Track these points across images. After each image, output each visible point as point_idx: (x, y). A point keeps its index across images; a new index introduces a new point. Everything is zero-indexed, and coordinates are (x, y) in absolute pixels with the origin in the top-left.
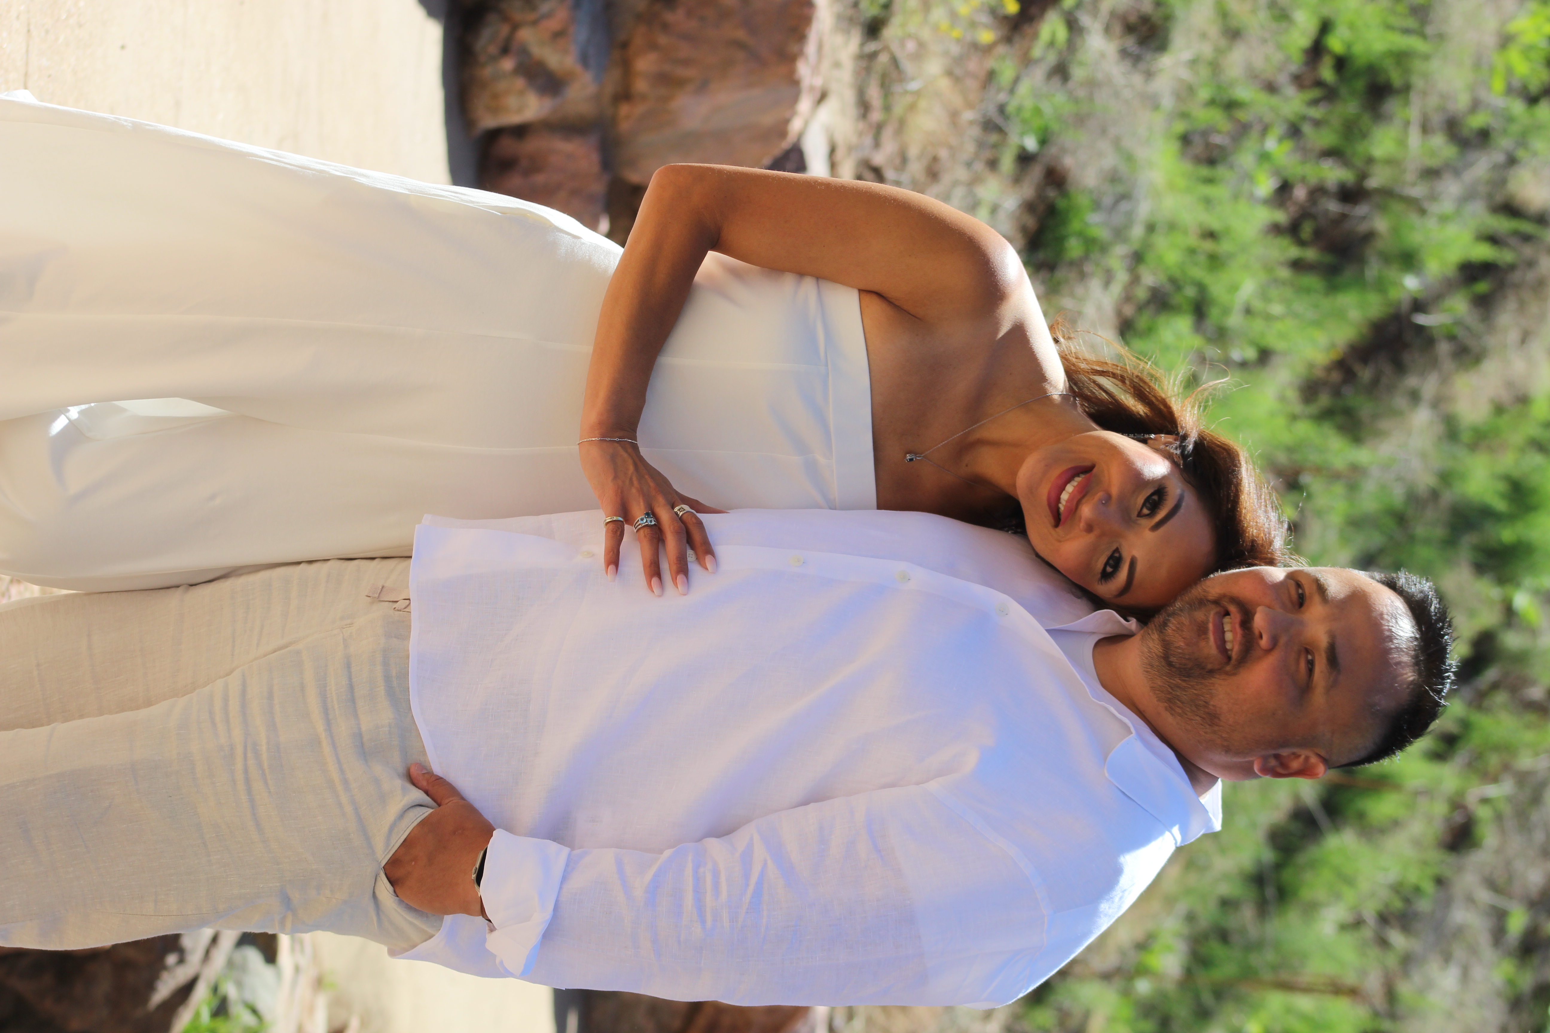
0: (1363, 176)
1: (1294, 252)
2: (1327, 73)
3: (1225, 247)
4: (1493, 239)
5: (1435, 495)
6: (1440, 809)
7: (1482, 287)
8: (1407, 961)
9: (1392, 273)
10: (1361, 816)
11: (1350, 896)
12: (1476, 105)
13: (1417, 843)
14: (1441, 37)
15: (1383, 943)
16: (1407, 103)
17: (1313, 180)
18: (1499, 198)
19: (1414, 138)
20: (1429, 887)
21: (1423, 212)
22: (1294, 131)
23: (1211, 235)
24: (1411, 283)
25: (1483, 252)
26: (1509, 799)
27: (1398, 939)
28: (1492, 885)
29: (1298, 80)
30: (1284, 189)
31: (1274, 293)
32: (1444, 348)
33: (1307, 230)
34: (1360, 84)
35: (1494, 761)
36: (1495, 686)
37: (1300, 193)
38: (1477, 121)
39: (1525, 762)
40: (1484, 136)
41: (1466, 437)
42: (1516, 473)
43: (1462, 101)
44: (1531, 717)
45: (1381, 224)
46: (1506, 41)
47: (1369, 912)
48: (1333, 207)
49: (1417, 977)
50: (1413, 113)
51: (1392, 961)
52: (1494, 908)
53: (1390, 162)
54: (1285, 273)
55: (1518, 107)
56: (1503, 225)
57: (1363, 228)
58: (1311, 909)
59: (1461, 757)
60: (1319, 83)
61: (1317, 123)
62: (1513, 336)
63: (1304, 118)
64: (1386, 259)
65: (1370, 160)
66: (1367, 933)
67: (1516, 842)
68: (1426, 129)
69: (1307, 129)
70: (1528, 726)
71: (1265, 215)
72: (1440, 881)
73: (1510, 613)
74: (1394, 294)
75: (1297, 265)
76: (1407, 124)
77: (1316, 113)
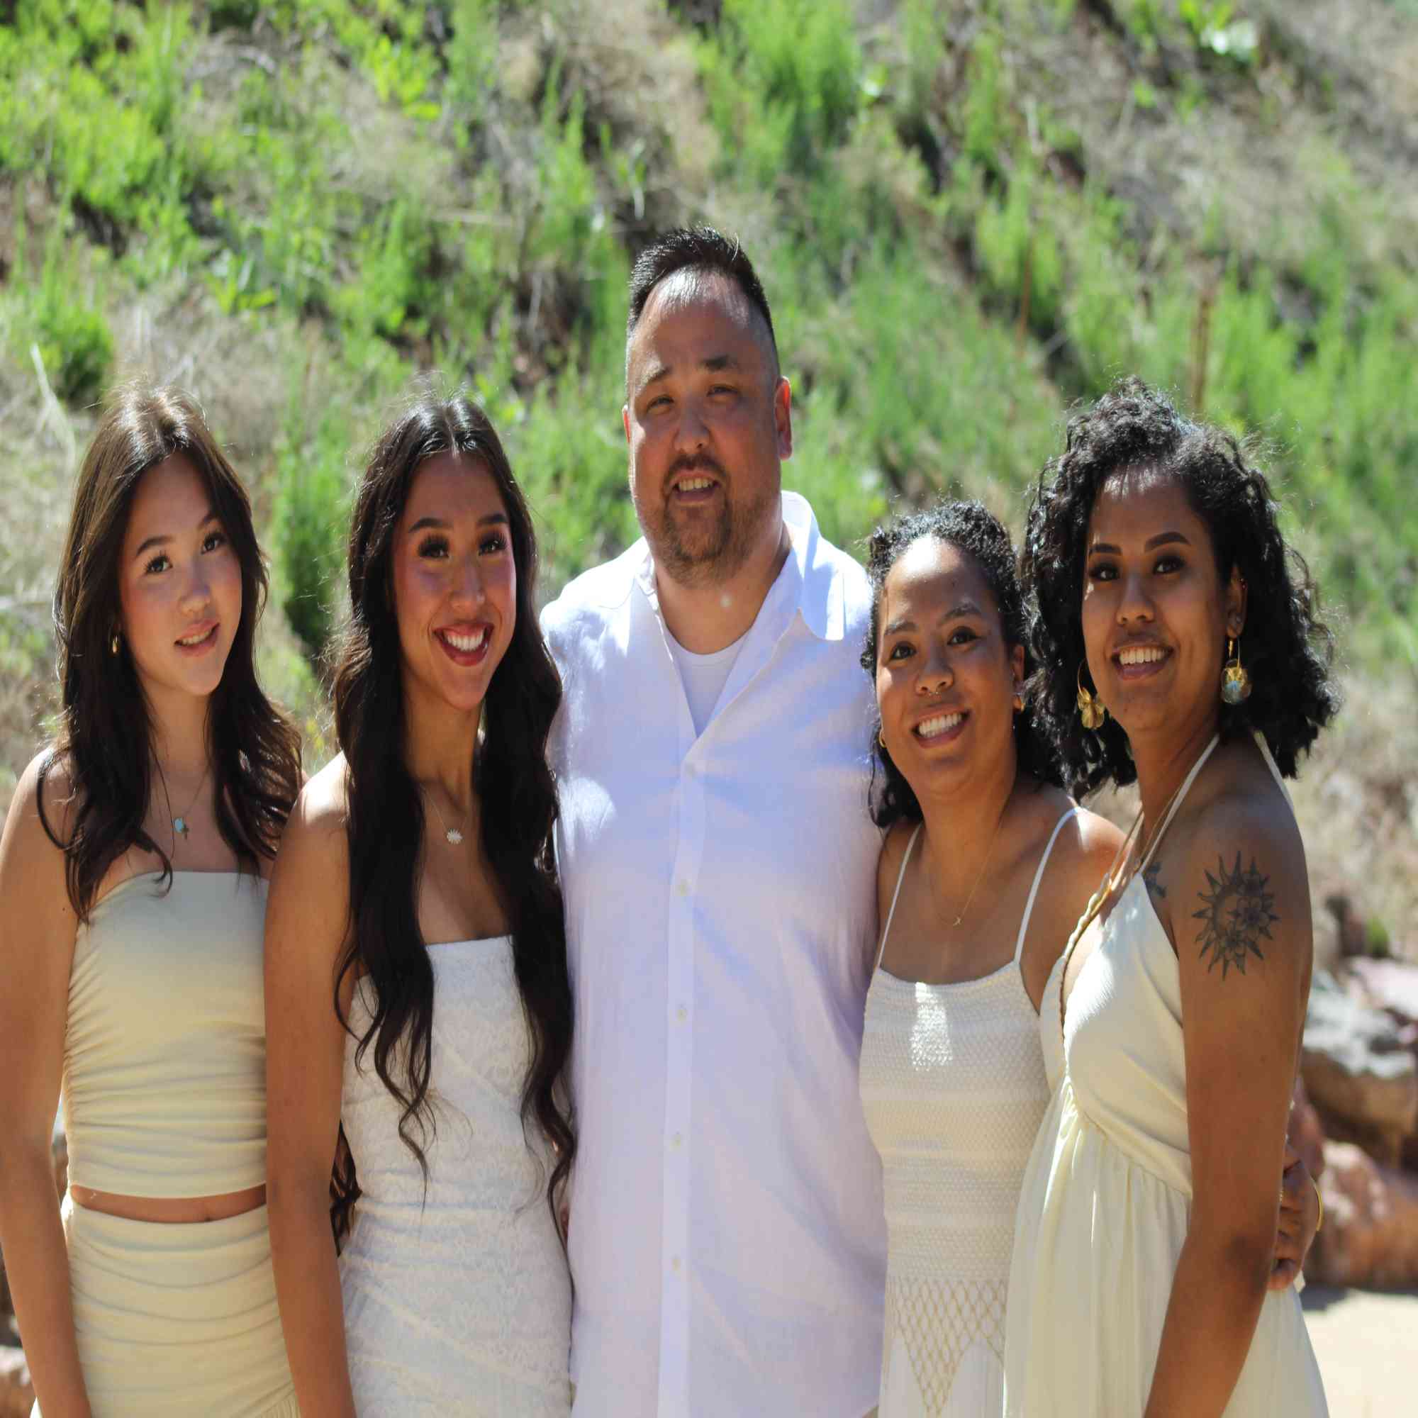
0: (508, 284)
1: (571, 371)
2: (419, 329)
3: (567, 462)
4: (564, 119)
5: (781, 194)
6: (1049, 191)
7: (605, 133)
8: (1177, 234)
9: (590, 247)
10: (1054, 292)
11: (1123, 306)
12: (449, 142)
13: (1077, 220)
14: (391, 184)
15: (1161, 265)
16: (445, 226)
17: (512, 346)
18: (528, 111)
19: (476, 218)
20: (1115, 206)
21: (539, 208)
22: (470, 370)
23: (557, 478)
24: (599, 223)
25: (574, 132)
26: (1040, 100)
27: (1159, 245)
28: (1112, 125)
29: (426, 365)
30: (518, 384)
31: (605, 399)
32: (656, 182)
33: (553, 355)
34: (430, 289)
35: (1008, 122)
36: (943, 118)
37: (522, 364)
38: (462, 137)
39: (1007, 81)
40: (475, 129)
41: (731, 155)
42: (763, 90)
43: (446, 158)
44: (970, 71)
45: (548, 261)
46: (395, 102)
47: (1136, 280)
48: (534, 319)
49: (1193, 220)
50: (455, 218)
51: (1177, 254)
52: (1133, 124)
53: (495, 251)
54: (590, 384)
55: (451, 86)
56: (551, 106)
57: (551, 283)
58: (1133, 355)
59: (1004, 165)
60: (429, 338)
61: (463, 343)
62: (645, 94)
63: (458, 358)
64: (578, 253)
65: (494, 274)
66: (1154, 284)
67: (1078, 95)
68: (467, 205)
69: (467, 355)
70: (978, 75)
71: (541, 410)
72: (1110, 193)
73: (881, 101)
74: (609, 244)
75: (582, 369)
76: (463, 226)
77: (454, 344)
